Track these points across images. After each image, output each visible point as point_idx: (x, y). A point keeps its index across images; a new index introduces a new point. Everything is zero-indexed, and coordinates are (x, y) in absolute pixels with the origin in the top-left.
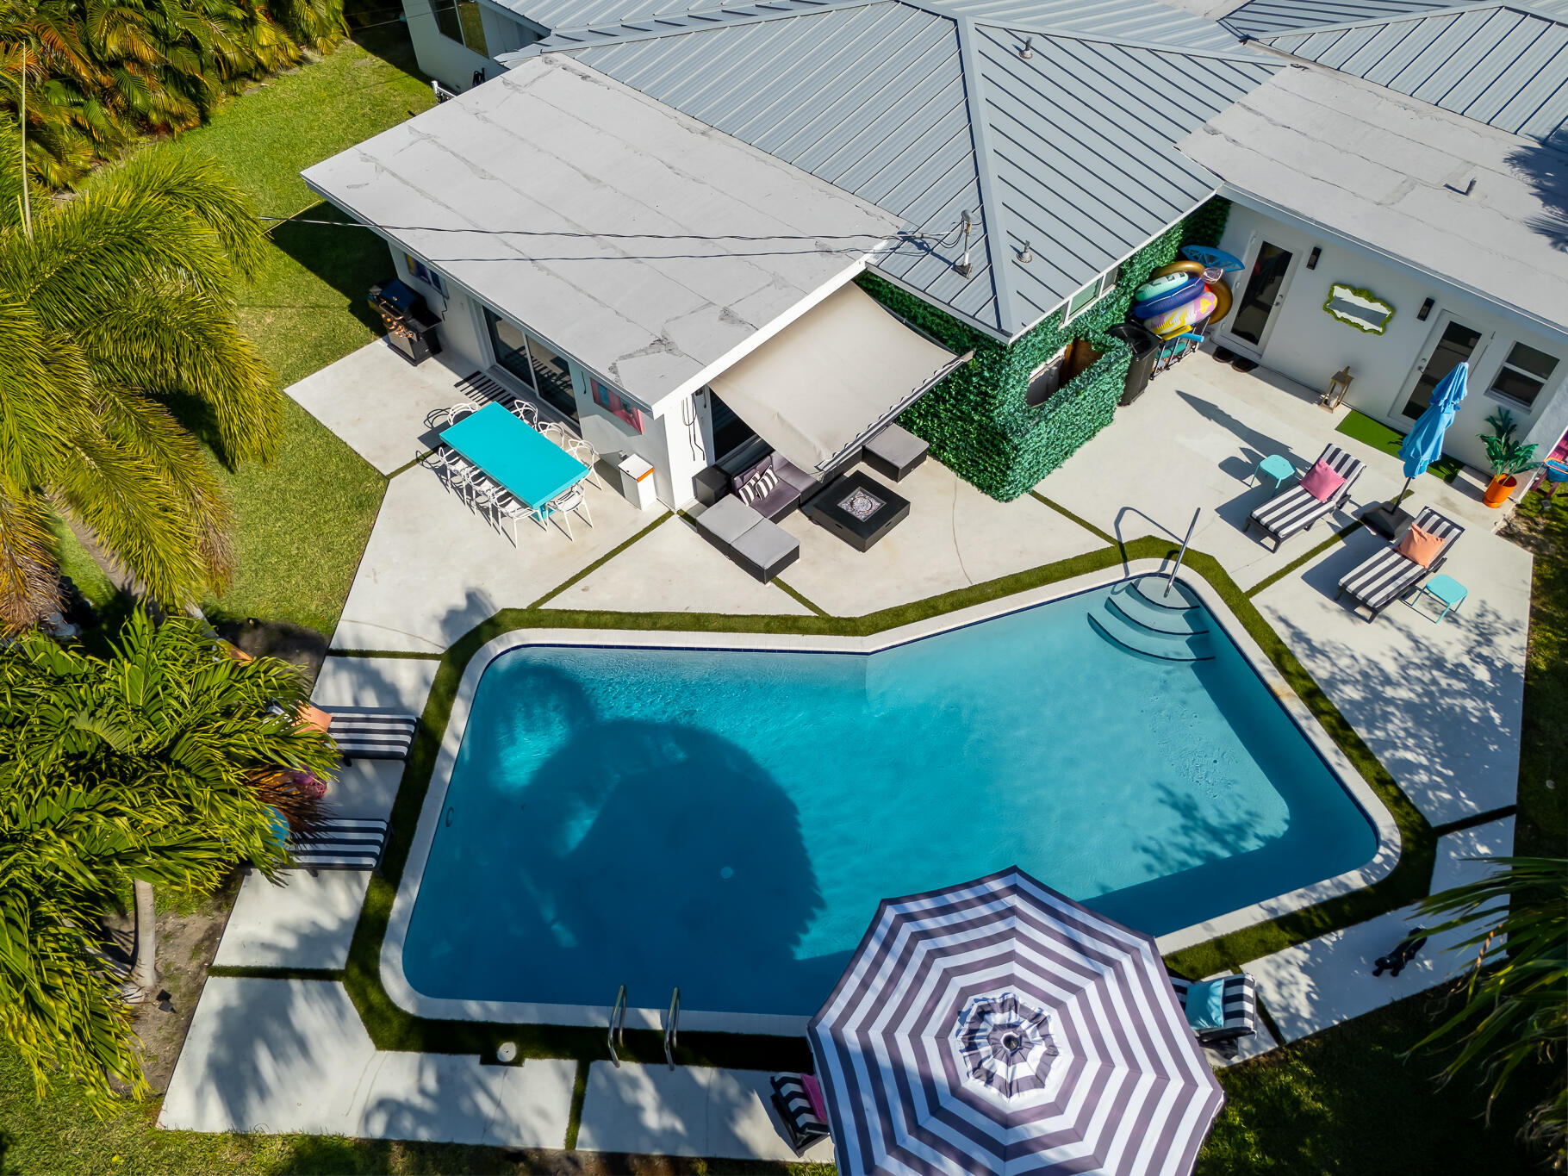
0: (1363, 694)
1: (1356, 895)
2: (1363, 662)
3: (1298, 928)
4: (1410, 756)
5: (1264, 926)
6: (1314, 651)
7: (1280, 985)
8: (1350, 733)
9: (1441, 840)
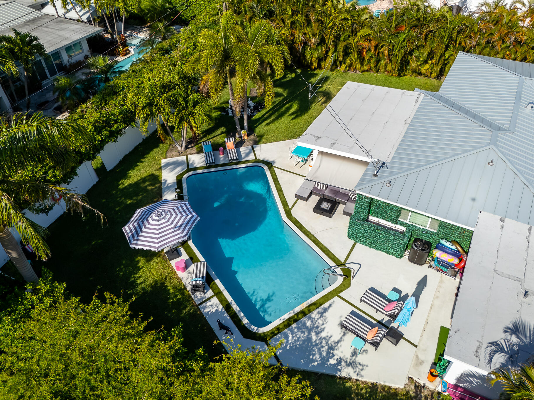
0: (309, 326)
1: (240, 321)
2: (323, 327)
3: (228, 307)
4: (290, 338)
5: (227, 301)
6: (322, 314)
7: (211, 305)
8: (292, 322)
9: (264, 343)
